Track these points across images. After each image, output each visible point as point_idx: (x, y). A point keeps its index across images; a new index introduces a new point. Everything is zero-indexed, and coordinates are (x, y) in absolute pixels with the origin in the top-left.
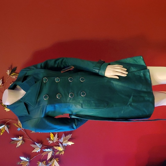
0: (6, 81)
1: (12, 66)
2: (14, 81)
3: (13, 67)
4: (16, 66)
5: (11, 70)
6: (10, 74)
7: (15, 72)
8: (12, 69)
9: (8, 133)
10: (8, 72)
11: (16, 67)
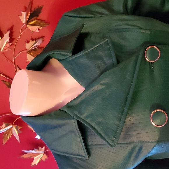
0: (18, 36)
1: (31, 3)
2: (34, 38)
3: (35, 6)
4: (40, 5)
5: (29, 13)
6: (27, 22)
7: (38, 18)
8: (33, 9)
9: (18, 140)
10: (24, 17)
11: (42, 8)
